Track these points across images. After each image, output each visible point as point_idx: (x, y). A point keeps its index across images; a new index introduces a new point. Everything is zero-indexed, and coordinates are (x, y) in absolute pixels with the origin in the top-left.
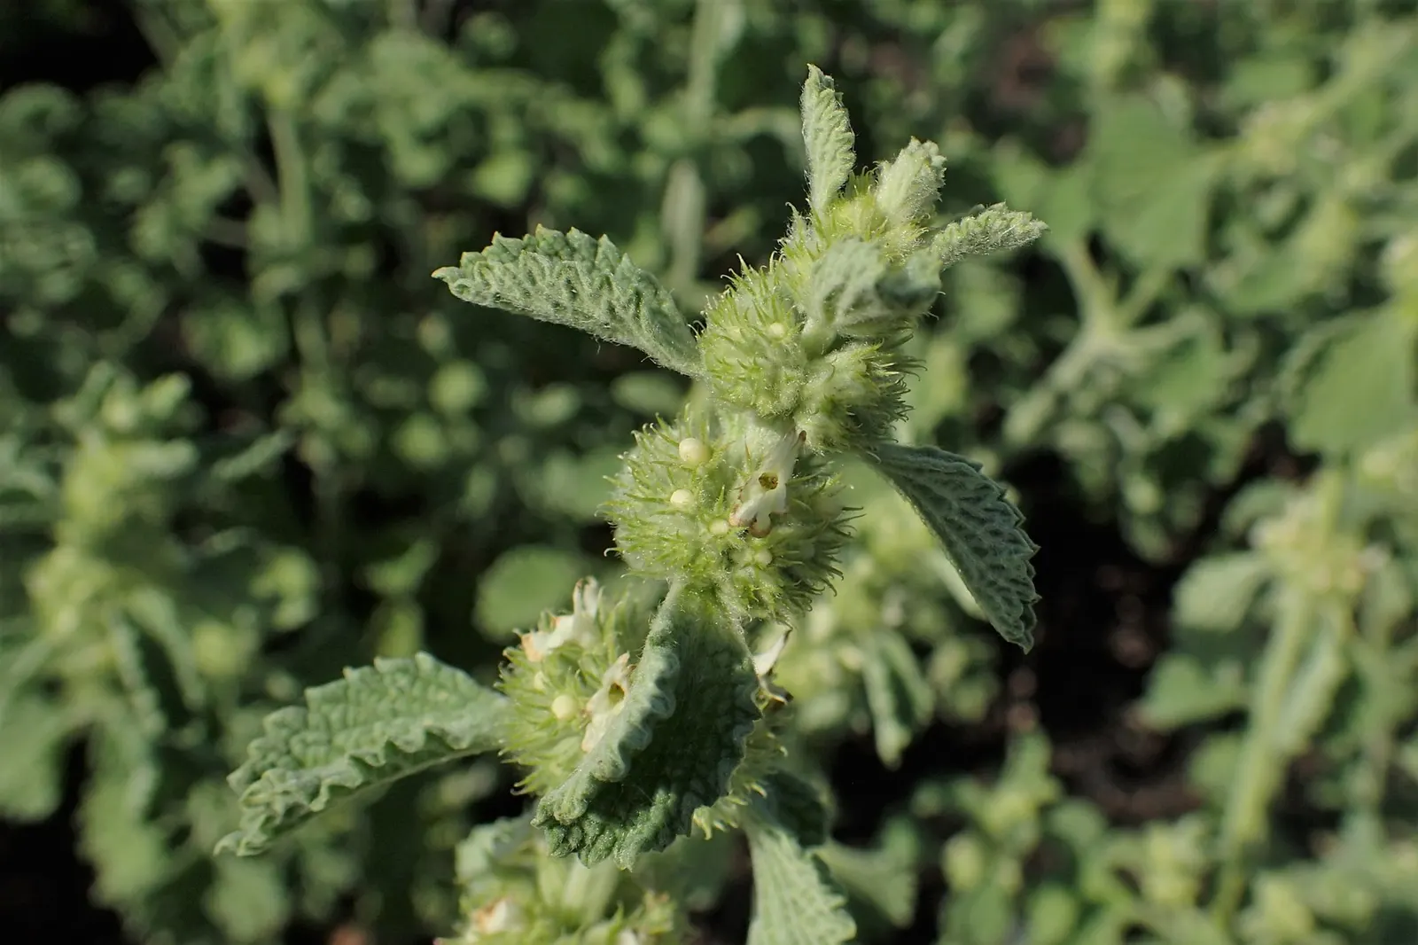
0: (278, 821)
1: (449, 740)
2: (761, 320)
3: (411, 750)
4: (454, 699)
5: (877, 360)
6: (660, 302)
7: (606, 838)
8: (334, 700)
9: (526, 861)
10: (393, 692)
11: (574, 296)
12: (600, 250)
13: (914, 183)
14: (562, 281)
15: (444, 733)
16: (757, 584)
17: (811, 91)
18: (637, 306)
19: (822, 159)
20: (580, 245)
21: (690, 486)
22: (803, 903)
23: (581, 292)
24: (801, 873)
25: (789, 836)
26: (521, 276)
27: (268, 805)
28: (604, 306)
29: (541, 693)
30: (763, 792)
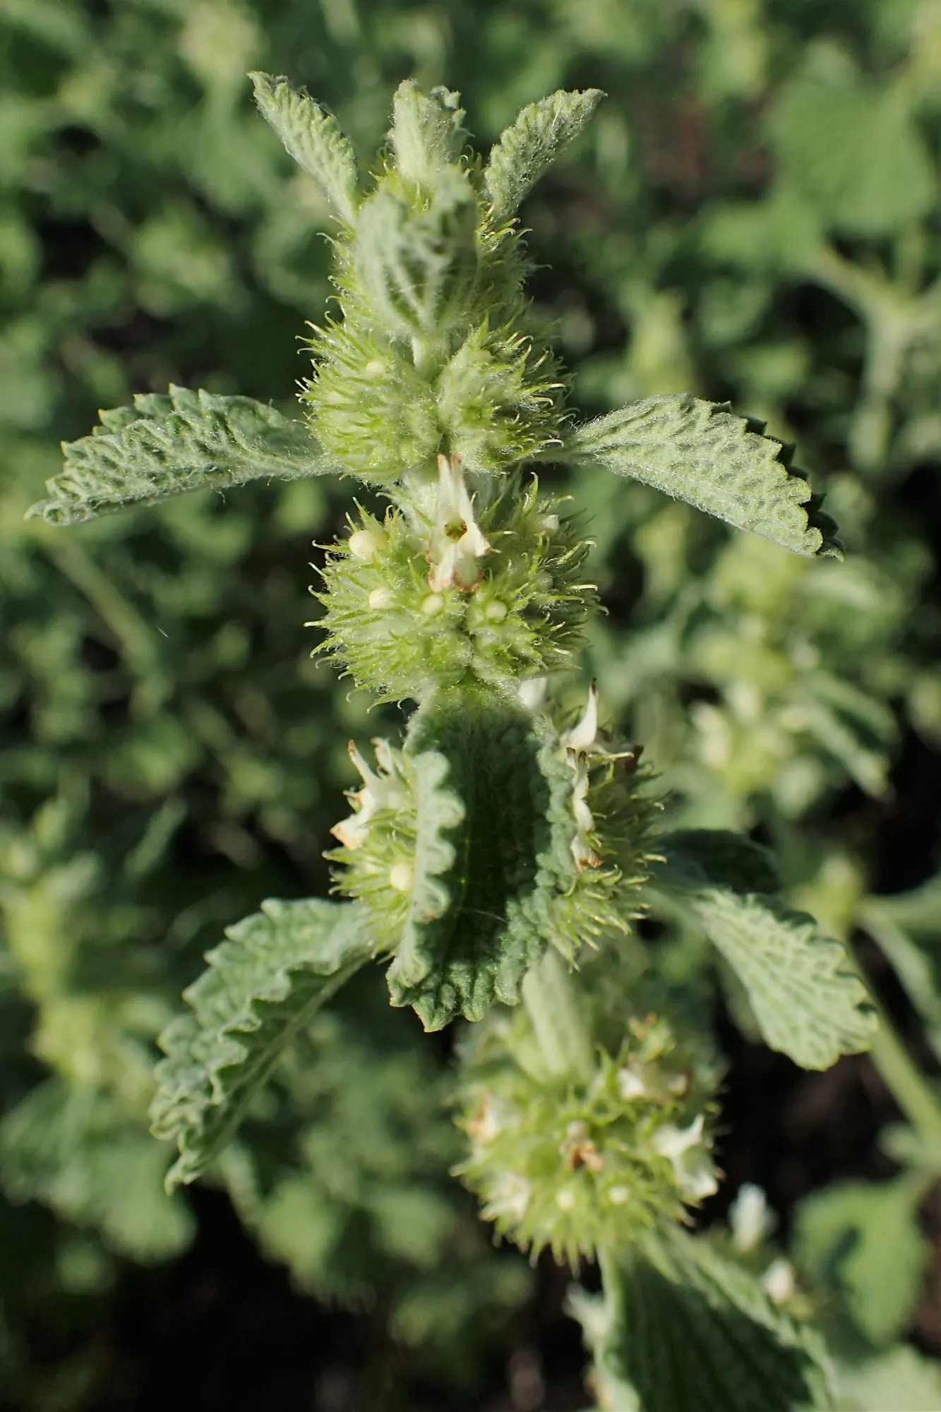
0: (200, 1132)
1: (316, 970)
2: (353, 367)
3: (280, 997)
4: (319, 930)
5: (496, 340)
6: (264, 420)
7: (481, 981)
8: (212, 991)
9: (495, 1053)
10: (262, 954)
11: (160, 456)
12: (175, 402)
13: (424, 126)
14: (138, 448)
15: (307, 965)
16: (506, 642)
17: (265, 99)
18: (227, 430)
19: (321, 165)
20: (152, 408)
21: (382, 579)
22: (777, 951)
23: (164, 448)
24: (755, 921)
25: (720, 890)
26: (98, 468)
27: (183, 1120)
28: (194, 449)
29: (376, 876)
30: (660, 858)
